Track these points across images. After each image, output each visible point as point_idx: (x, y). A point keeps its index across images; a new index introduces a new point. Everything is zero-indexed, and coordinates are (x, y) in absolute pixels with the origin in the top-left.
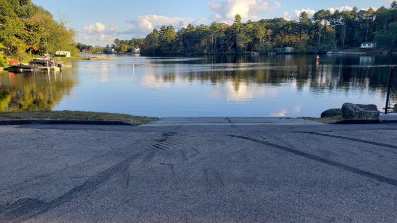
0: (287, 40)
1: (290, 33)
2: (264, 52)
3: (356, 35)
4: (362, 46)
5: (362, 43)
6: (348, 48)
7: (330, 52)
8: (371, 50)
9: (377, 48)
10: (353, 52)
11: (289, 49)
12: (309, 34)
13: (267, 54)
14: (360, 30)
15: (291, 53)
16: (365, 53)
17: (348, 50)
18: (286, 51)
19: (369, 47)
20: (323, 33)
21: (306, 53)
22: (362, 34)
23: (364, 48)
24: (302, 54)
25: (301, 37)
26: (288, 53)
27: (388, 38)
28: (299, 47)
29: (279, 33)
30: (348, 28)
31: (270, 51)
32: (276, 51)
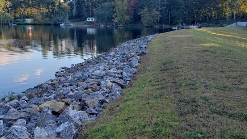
0: (30, 13)
1: (30, 6)
2: (5, 23)
3: (83, 11)
4: (88, 20)
5: (88, 17)
6: (77, 21)
7: (63, 24)
8: (93, 23)
9: (97, 22)
10: (81, 25)
11: (29, 21)
12: (48, 8)
13: (8, 24)
14: (86, 7)
15: (31, 24)
16: (89, 26)
17: (78, 23)
18: (26, 22)
19: (92, 21)
20: (59, 8)
21: (43, 25)
22: (87, 11)
23: (89, 22)
24: (40, 25)
25: (40, 10)
26: (28, 24)
27: (102, 14)
28: (37, 19)
29: (20, 6)
30: (77, 5)
31: (11, 22)
32: (17, 22)
